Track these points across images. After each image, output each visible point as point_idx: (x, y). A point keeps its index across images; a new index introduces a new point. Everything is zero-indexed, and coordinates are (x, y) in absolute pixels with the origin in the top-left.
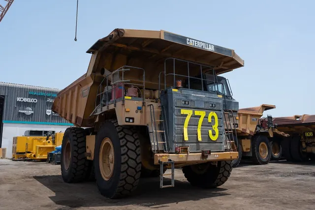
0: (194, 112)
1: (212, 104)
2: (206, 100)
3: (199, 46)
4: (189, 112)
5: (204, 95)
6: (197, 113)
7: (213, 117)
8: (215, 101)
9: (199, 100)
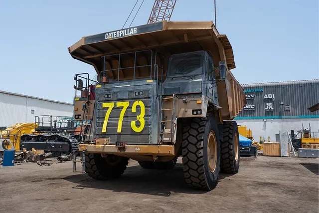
0: (115, 104)
1: (139, 93)
2: (131, 89)
3: (119, 35)
4: (110, 105)
5: (129, 84)
6: (119, 104)
7: (138, 107)
8: (143, 88)
9: (123, 90)
